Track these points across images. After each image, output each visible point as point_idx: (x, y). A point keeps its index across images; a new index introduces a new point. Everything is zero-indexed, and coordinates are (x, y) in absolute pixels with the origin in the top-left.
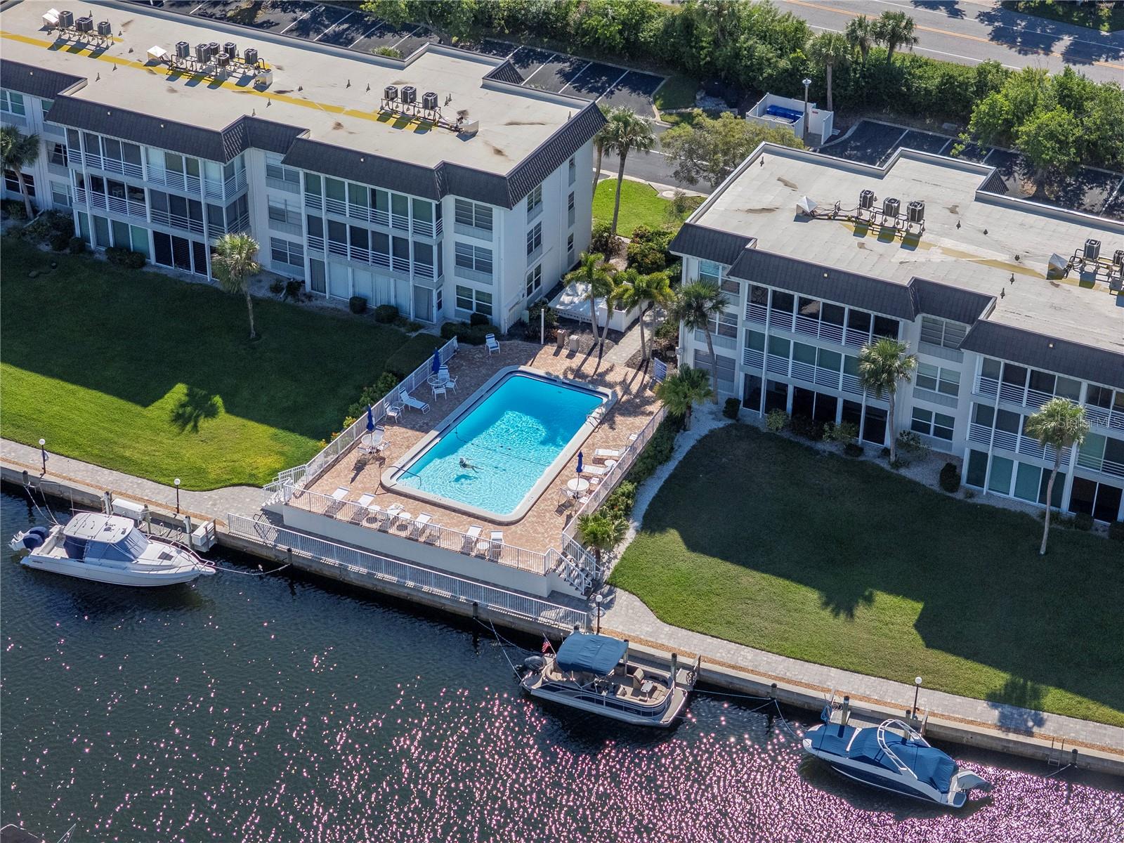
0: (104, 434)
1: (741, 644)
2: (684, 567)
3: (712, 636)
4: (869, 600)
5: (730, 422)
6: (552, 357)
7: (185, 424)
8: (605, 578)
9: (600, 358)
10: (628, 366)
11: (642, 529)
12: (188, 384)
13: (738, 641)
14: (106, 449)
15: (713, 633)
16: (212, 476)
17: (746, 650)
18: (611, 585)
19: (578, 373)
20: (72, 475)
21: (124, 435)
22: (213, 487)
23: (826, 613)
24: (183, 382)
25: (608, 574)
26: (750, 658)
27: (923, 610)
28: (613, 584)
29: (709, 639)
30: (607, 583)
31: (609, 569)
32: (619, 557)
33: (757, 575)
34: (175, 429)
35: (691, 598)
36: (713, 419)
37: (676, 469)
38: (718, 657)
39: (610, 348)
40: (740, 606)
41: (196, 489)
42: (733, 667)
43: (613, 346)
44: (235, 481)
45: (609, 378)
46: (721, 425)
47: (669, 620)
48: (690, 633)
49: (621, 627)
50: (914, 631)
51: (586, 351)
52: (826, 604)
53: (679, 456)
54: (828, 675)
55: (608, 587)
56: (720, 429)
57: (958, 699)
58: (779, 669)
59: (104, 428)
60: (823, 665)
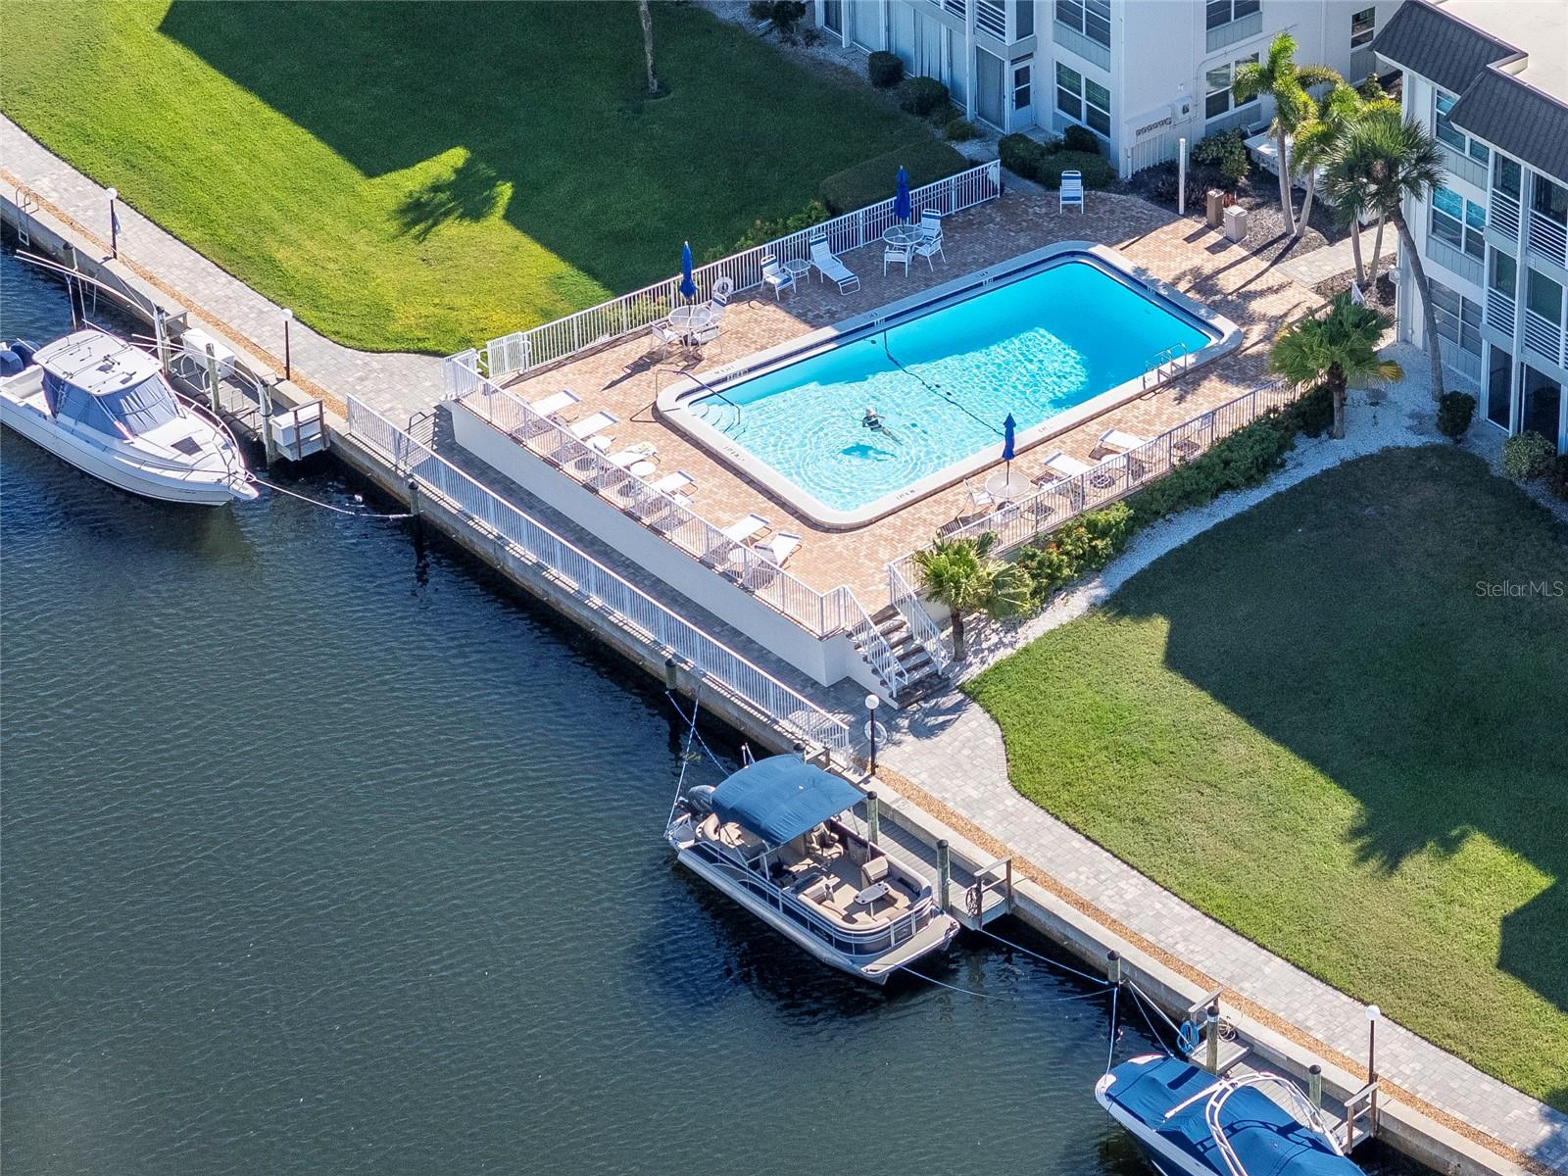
0: (266, 210)
1: (1133, 867)
2: (1129, 692)
3: (1088, 838)
4: (1450, 846)
5: (1439, 440)
6: (1181, 240)
7: (415, 222)
8: (964, 678)
9: (1271, 265)
10: (1317, 292)
11: (1106, 603)
12: (472, 152)
13: (1131, 859)
14: (250, 238)
15: (1095, 833)
16: (395, 327)
17: (1133, 881)
18: (967, 694)
19: (1204, 284)
20: (159, 272)
21: (297, 219)
22: (382, 347)
23: (1345, 852)
24: (466, 146)
25: (975, 670)
26: (1128, 897)
27: (1544, 893)
28: (972, 694)
29: (1077, 841)
30: (961, 689)
31: (983, 662)
32: (1018, 646)
33: (1261, 742)
34: (392, 227)
35: (1102, 756)
36: (1410, 428)
37: (1259, 505)
38: (1067, 879)
39: (1306, 249)
40: (1184, 795)
41: (352, 343)
42: (1083, 906)
43: (1320, 246)
44: (430, 345)
45: (1256, 306)
46: (1415, 441)
47: (1028, 786)
48: (1050, 820)
49: (924, 776)
50: (1496, 930)
51: (1256, 246)
52: (1356, 833)
53: (1282, 483)
54: (1260, 969)
55: (960, 697)
56: (1408, 449)
57: (1487, 1084)
58: (1172, 932)
59: (273, 200)
60: (1264, 947)
